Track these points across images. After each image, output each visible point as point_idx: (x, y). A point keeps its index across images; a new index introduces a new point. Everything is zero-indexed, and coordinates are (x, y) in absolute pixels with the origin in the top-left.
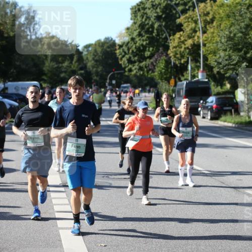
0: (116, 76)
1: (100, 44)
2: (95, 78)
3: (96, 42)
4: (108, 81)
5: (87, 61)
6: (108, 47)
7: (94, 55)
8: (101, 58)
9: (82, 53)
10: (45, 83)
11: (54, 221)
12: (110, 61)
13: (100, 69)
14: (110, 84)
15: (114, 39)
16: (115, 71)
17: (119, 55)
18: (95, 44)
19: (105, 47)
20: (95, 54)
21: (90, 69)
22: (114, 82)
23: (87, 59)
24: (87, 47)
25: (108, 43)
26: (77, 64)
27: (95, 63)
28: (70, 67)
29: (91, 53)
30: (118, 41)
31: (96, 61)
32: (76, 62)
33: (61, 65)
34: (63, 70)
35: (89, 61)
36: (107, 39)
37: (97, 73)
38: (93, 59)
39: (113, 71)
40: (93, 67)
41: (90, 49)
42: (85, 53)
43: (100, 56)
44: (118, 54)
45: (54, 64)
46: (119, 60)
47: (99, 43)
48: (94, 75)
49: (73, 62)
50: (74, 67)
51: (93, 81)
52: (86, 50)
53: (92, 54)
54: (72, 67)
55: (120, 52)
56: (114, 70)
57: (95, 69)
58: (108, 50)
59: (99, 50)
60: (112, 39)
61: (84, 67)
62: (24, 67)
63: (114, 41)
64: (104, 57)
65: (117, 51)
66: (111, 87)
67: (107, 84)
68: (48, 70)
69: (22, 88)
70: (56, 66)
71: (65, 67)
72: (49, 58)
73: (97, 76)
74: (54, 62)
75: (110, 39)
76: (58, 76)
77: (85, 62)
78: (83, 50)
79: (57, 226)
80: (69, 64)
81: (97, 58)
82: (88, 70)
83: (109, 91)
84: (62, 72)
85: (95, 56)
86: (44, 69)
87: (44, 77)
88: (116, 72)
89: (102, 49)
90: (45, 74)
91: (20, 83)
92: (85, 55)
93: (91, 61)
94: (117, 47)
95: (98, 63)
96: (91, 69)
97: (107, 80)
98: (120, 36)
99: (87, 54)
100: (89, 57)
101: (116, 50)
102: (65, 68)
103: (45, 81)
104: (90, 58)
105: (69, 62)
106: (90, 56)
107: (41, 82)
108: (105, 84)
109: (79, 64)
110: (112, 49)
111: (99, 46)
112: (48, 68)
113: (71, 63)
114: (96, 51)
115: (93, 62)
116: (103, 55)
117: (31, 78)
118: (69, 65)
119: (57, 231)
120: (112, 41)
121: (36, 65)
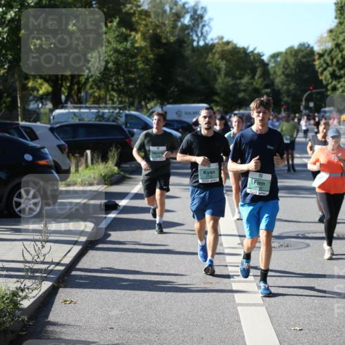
0: (314, 96)
1: (293, 52)
2: (286, 99)
3: (287, 50)
4: (303, 103)
5: (275, 76)
6: (304, 57)
7: (284, 67)
8: (294, 71)
9: (267, 65)
10: (217, 106)
11: (230, 294)
12: (307, 76)
13: (292, 86)
14: (307, 107)
15: (311, 45)
16: (314, 89)
17: (319, 68)
18: (286, 53)
19: (299, 57)
20: (286, 66)
21: (278, 87)
22: (311, 105)
23: (275, 72)
24: (274, 56)
25: (303, 51)
26: (261, 80)
27: (286, 79)
28: (252, 84)
29: (280, 64)
30: (317, 49)
31: (287, 76)
32: (259, 78)
33: (238, 81)
34: (242, 88)
35: (277, 76)
36: (302, 45)
37: (288, 93)
38: (283, 73)
39: (310, 90)
40: (283, 84)
41: (279, 59)
42: (272, 65)
43: (292, 69)
44: (317, 67)
45: (230, 79)
46: (319, 75)
47: (291, 52)
48: (284, 95)
49: (256, 77)
50: (257, 84)
51: (282, 103)
52: (273, 60)
53: (281, 66)
54: (255, 83)
55: (320, 63)
56: (311, 88)
57: (285, 87)
58: (304, 60)
59: (291, 60)
60: (309, 45)
61: (270, 85)
62: (188, 83)
63: (312, 48)
64: (297, 70)
65: (317, 63)
66: (307, 111)
67: (302, 108)
68: (221, 88)
69: (186, 113)
70: (232, 82)
71: (244, 83)
72: (223, 72)
73: (288, 96)
74: (229, 76)
75: (307, 45)
76: (235, 96)
77: (271, 77)
78: (270, 60)
79: (234, 301)
80: (251, 79)
81: (288, 71)
82: (276, 88)
83: (305, 117)
84: (240, 91)
85: (286, 69)
86: (216, 86)
87: (216, 98)
88: (313, 91)
89: (296, 60)
90: (217, 94)
91: (183, 105)
92: (272, 67)
93: (280, 76)
94: (317, 57)
95: (290, 79)
96: (280, 87)
97: (302, 101)
98: (321, 41)
99: (274, 67)
100: (277, 69)
101: (314, 60)
102: (245, 86)
103: (217, 104)
104: (279, 73)
105: (250, 77)
106: (279, 69)
107: (212, 105)
108: (300, 108)
109: (264, 80)
110: (309, 59)
111: (291, 54)
112: (221, 85)
113: (253, 78)
114: (286, 62)
115: (282, 77)
116: (296, 68)
117: (199, 99)
118: (250, 81)
119: (235, 308)
120: (309, 49)
121: (205, 82)
